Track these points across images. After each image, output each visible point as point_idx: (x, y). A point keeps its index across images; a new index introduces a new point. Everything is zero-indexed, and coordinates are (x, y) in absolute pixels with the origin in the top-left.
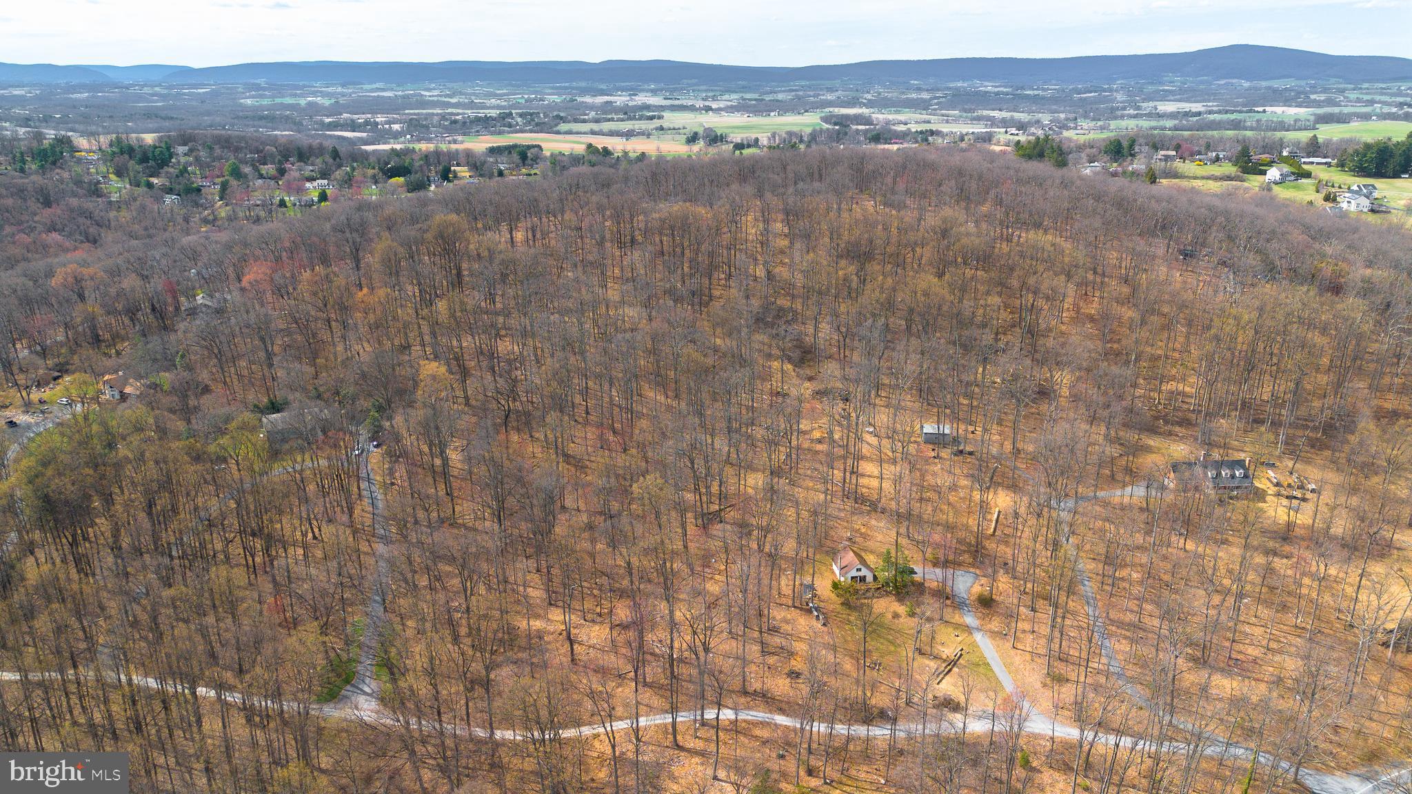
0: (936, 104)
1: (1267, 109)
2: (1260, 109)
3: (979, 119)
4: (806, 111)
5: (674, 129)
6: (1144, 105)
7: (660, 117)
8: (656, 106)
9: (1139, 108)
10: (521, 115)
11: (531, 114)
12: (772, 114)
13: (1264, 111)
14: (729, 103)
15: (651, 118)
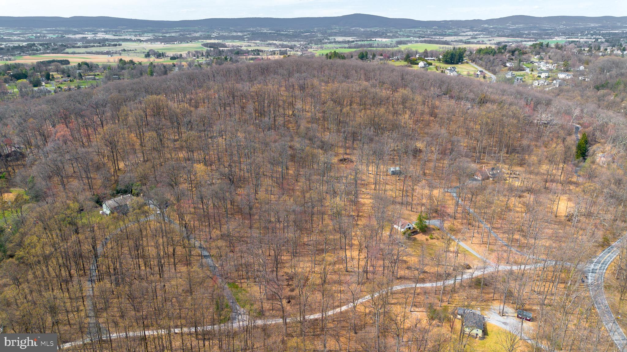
0: (246, 38)
1: (377, 39)
2: (374, 39)
3: (270, 44)
4: (191, 41)
5: (131, 50)
6: (330, 38)
7: (120, 45)
8: (111, 39)
9: (329, 39)
10: (41, 45)
11: (47, 44)
12: (175, 43)
13: (375, 40)
14: (149, 38)
15: (115, 45)
